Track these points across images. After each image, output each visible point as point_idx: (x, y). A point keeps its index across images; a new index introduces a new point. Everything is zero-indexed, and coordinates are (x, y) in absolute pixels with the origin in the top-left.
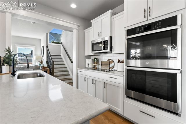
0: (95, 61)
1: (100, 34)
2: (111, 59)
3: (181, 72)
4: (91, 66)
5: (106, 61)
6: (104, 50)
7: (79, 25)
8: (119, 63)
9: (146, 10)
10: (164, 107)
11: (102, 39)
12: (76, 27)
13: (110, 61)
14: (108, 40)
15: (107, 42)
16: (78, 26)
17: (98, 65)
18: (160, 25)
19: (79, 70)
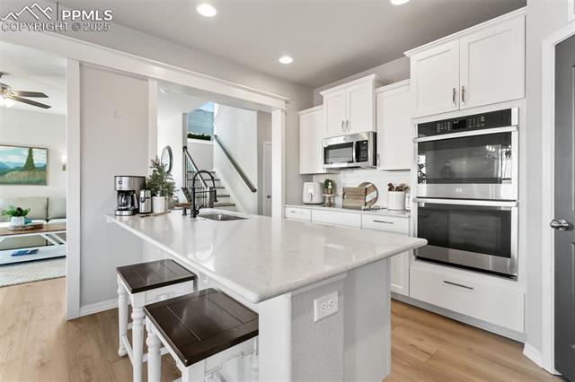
0: (329, 187)
1: (346, 124)
2: (368, 183)
3: (518, 205)
4: (317, 199)
5: (357, 186)
6: (358, 161)
7: (288, 99)
8: (390, 192)
9: (457, 91)
10: (491, 269)
11: (353, 136)
12: (282, 105)
13: (367, 186)
14: (367, 141)
15: (367, 145)
16: (286, 102)
17: (334, 197)
18: (482, 122)
19: (289, 210)
